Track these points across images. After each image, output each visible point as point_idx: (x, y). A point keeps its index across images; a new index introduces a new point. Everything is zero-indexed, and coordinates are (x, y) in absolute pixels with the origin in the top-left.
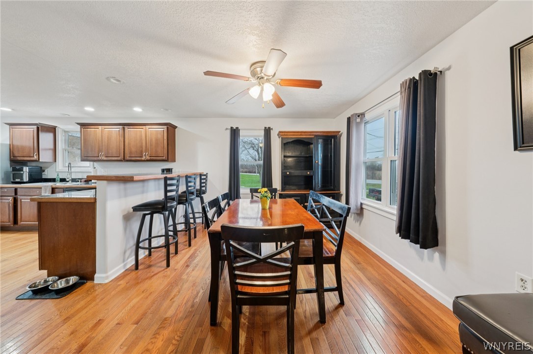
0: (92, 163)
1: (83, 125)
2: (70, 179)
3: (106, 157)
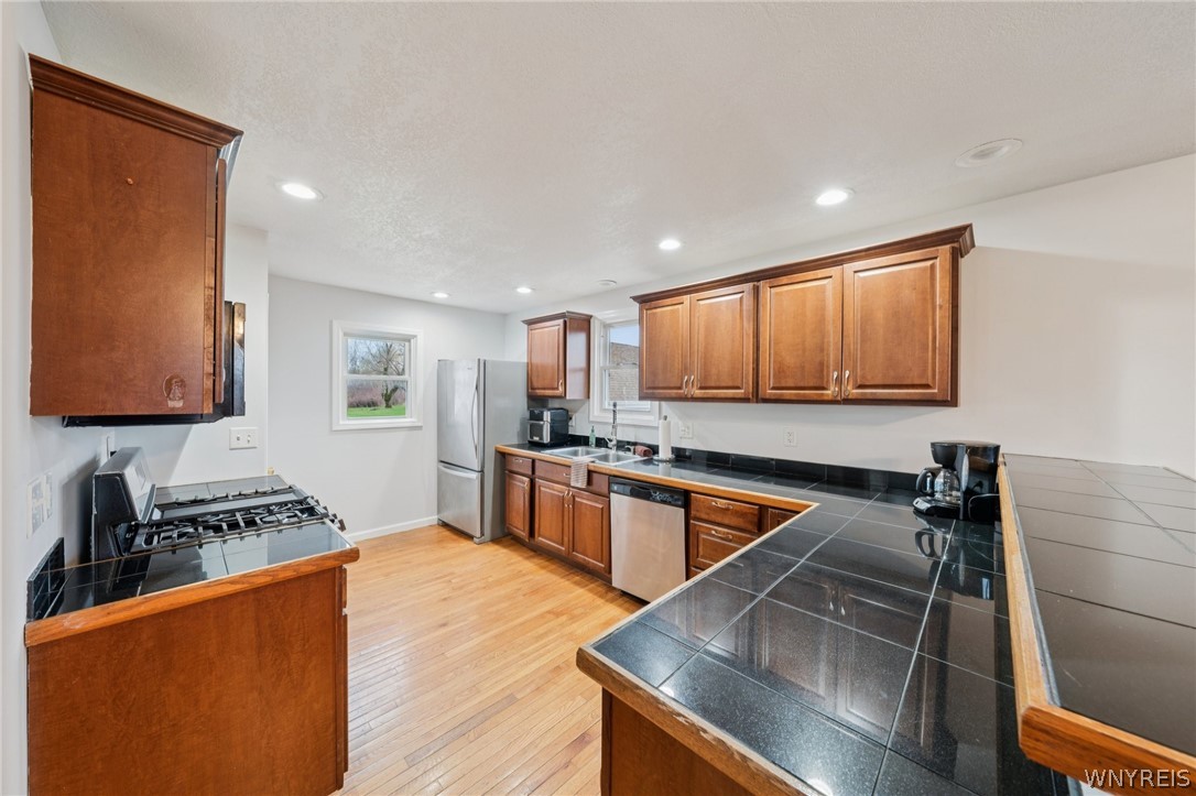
0: (657, 403)
1: (646, 301)
2: (614, 442)
3: (701, 388)
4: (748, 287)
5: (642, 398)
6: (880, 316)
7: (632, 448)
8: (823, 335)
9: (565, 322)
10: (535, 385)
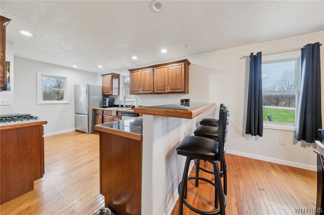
0: (135, 95)
1: (132, 71)
2: (125, 105)
3: (143, 91)
4: (152, 69)
5: (131, 94)
6: (174, 76)
7: (129, 107)
8: (165, 80)
9: (112, 75)
10: (104, 92)
